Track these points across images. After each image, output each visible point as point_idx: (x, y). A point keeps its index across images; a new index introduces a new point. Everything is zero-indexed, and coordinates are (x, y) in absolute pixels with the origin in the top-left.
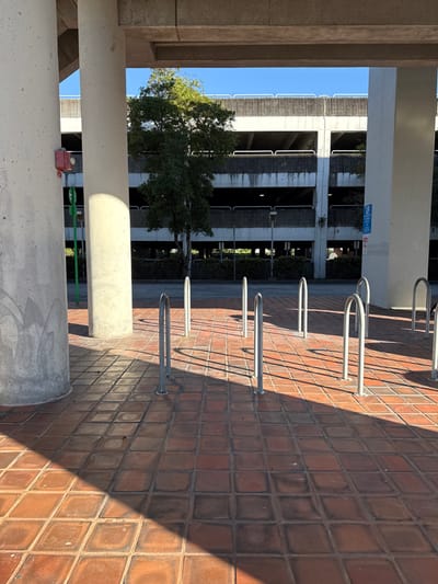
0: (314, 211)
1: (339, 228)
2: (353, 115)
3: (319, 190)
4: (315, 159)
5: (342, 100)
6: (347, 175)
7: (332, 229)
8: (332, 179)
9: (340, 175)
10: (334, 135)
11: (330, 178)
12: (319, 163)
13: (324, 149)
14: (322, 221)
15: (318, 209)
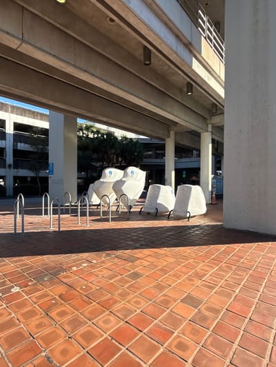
0: (5, 160)
1: (19, 170)
2: (25, 116)
3: (7, 150)
4: (4, 133)
5: (19, 108)
6: (23, 144)
7: (16, 170)
8: (15, 145)
9: (19, 144)
10: (15, 124)
11: (14, 145)
12: (7, 137)
13: (9, 129)
14: (10, 166)
15: (7, 159)
